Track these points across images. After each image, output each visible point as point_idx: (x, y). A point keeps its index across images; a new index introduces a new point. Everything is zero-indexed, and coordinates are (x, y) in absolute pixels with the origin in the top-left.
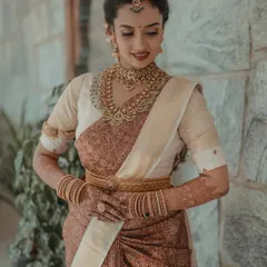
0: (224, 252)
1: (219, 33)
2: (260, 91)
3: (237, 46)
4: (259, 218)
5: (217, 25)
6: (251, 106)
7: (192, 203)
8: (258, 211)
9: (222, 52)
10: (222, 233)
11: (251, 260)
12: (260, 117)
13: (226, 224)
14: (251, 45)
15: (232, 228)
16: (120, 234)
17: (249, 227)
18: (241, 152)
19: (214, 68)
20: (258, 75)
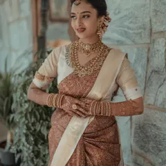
0: (134, 144)
1: (131, 22)
2: (157, 55)
3: (142, 30)
4: (155, 125)
5: (130, 18)
6: (151, 64)
7: (124, 113)
8: (155, 121)
9: (134, 33)
10: (133, 134)
11: (151, 148)
12: (156, 70)
13: (136, 129)
14: (151, 30)
15: (139, 131)
16: (83, 136)
17: (149, 130)
18: (145, 88)
19: (128, 42)
20: (155, 46)
